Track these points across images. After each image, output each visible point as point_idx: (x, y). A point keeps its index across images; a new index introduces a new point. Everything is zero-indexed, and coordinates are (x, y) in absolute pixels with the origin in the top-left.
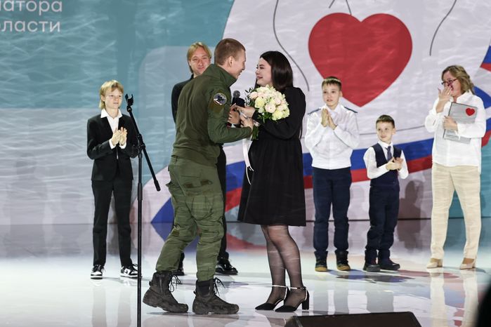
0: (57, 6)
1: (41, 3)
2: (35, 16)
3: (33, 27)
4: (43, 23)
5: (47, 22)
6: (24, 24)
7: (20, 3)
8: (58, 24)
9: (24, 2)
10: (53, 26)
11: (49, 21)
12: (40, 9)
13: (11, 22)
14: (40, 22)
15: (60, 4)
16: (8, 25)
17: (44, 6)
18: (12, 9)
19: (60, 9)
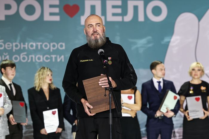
0: (61, 46)
1: (52, 44)
2: (48, 52)
3: (47, 58)
4: (54, 56)
5: (55, 56)
6: (41, 57)
7: (39, 44)
8: (63, 57)
9: (41, 43)
10: (60, 58)
11: (57, 55)
12: (52, 48)
13: (33, 56)
14: (52, 56)
15: (64, 44)
16: (32, 58)
17: (54, 46)
18: (34, 48)
19: (64, 48)
